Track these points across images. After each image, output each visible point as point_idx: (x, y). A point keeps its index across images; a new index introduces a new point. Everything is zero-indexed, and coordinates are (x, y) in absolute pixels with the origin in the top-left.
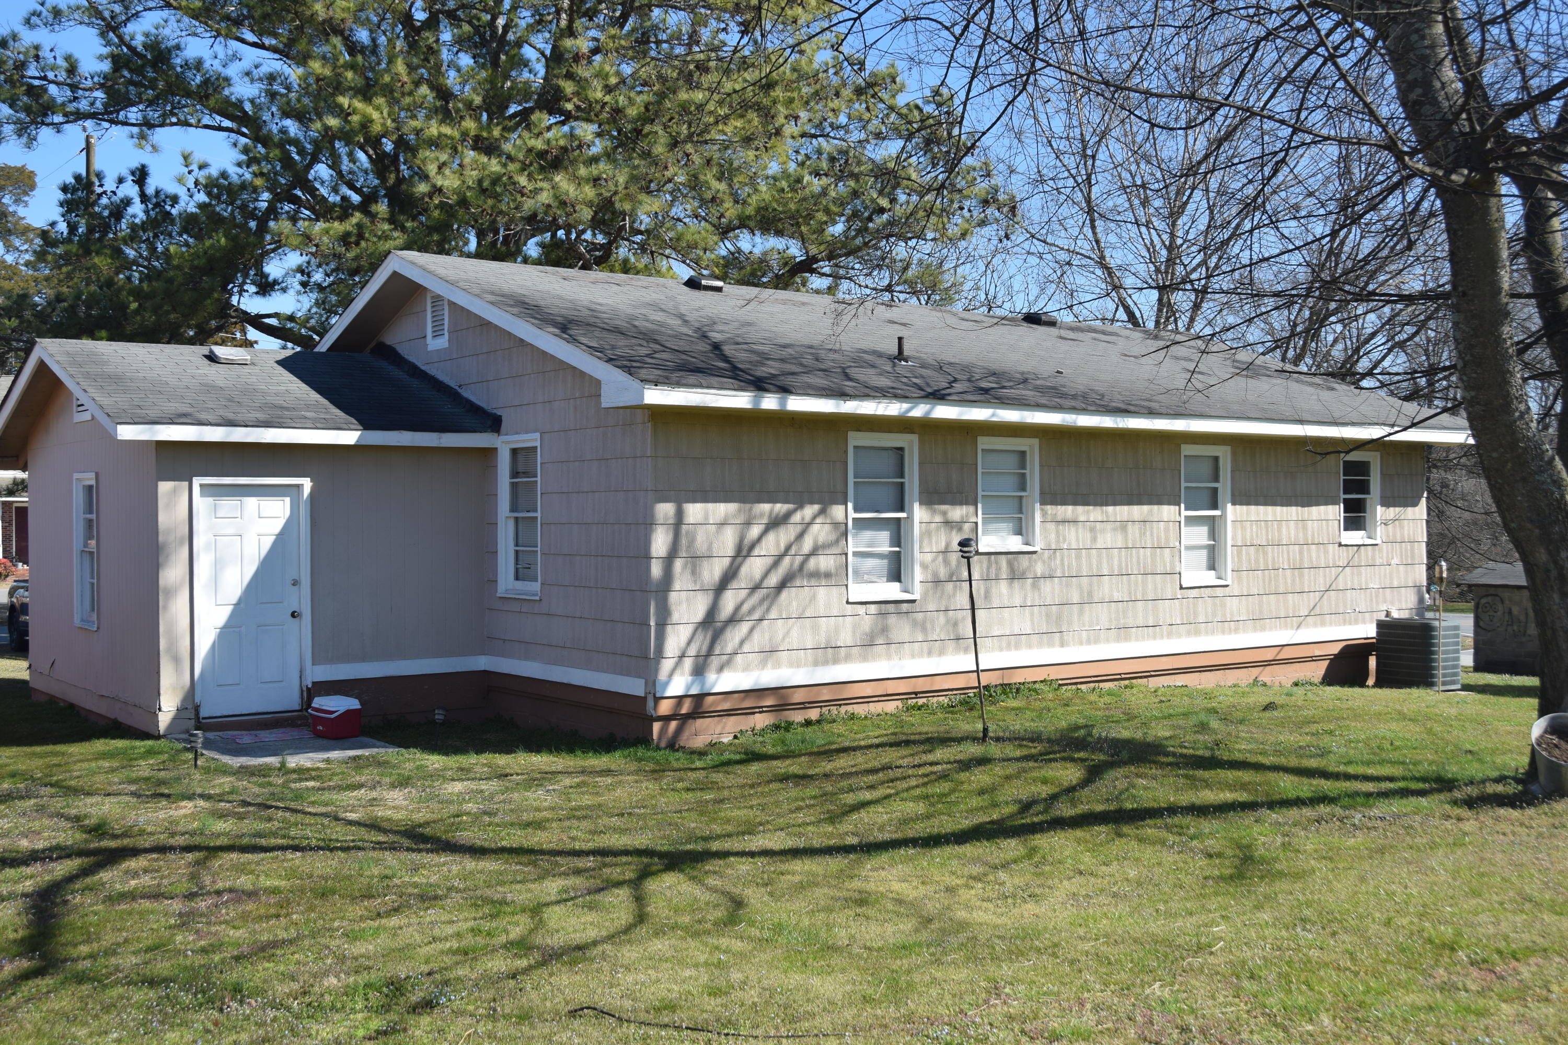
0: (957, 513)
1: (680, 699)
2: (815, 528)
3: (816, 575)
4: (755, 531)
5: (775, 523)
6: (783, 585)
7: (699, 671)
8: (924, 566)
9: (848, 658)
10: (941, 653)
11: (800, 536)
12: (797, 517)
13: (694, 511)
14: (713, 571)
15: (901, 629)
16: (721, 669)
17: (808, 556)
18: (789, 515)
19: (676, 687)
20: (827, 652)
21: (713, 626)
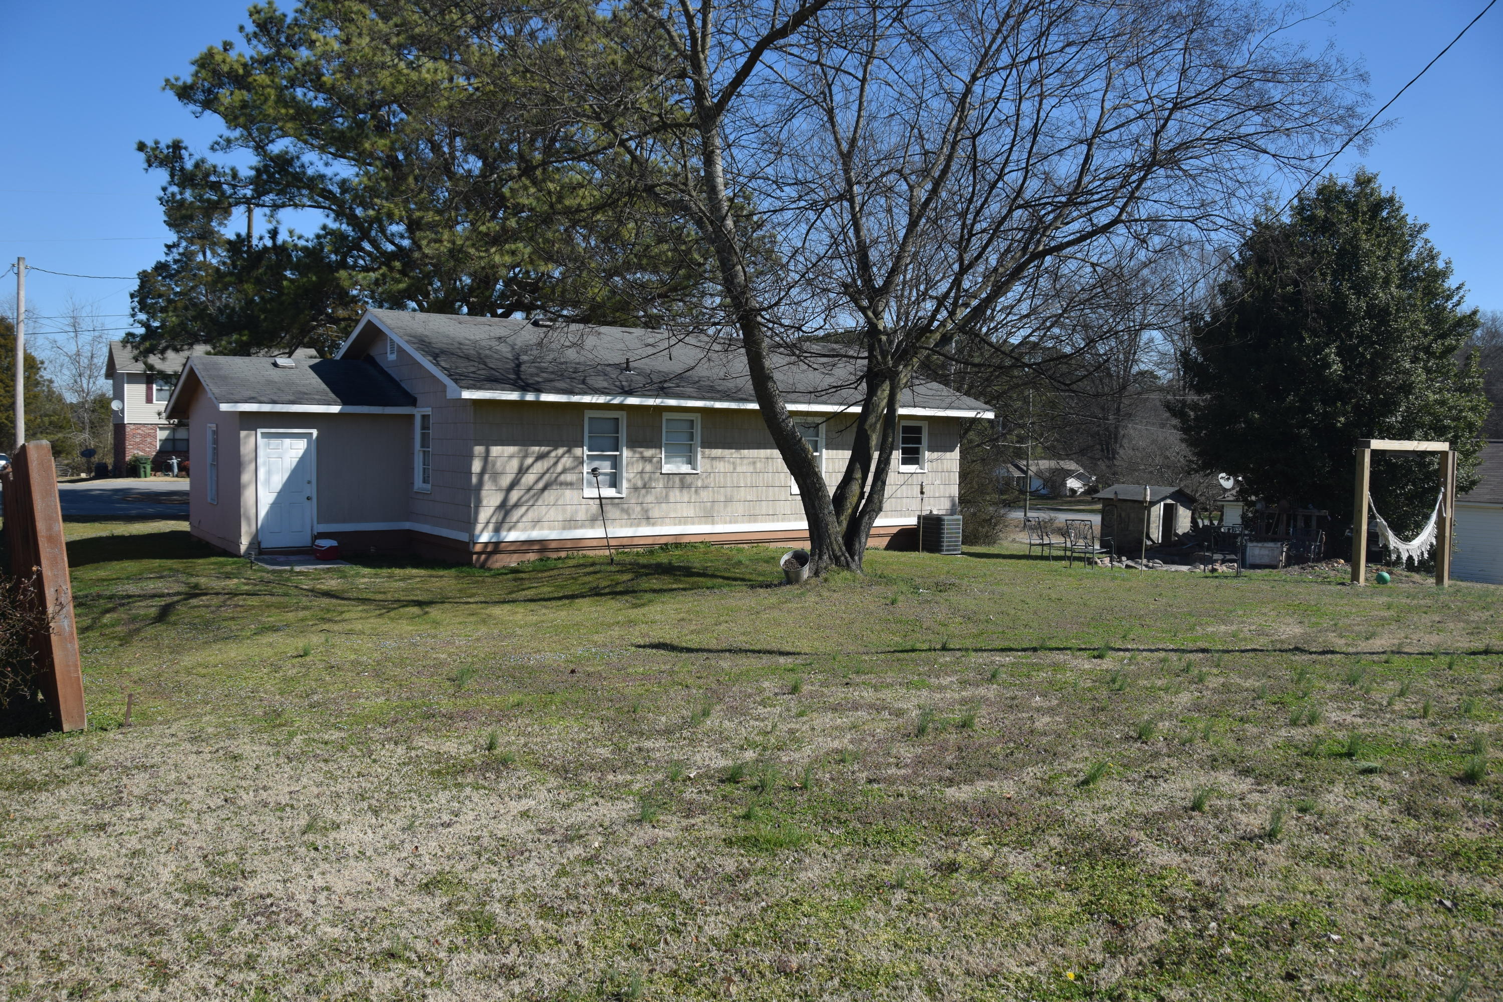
0: (648, 453)
1: (486, 544)
2: (564, 460)
3: (561, 484)
4: (529, 461)
5: (541, 457)
6: (545, 488)
7: (497, 530)
8: (629, 480)
9: (582, 527)
10: (638, 525)
11: (556, 463)
12: (553, 454)
13: (495, 450)
14: (506, 481)
15: (613, 512)
16: (510, 529)
17: (560, 474)
18: (549, 453)
19: (484, 538)
20: (570, 523)
21: (505, 508)
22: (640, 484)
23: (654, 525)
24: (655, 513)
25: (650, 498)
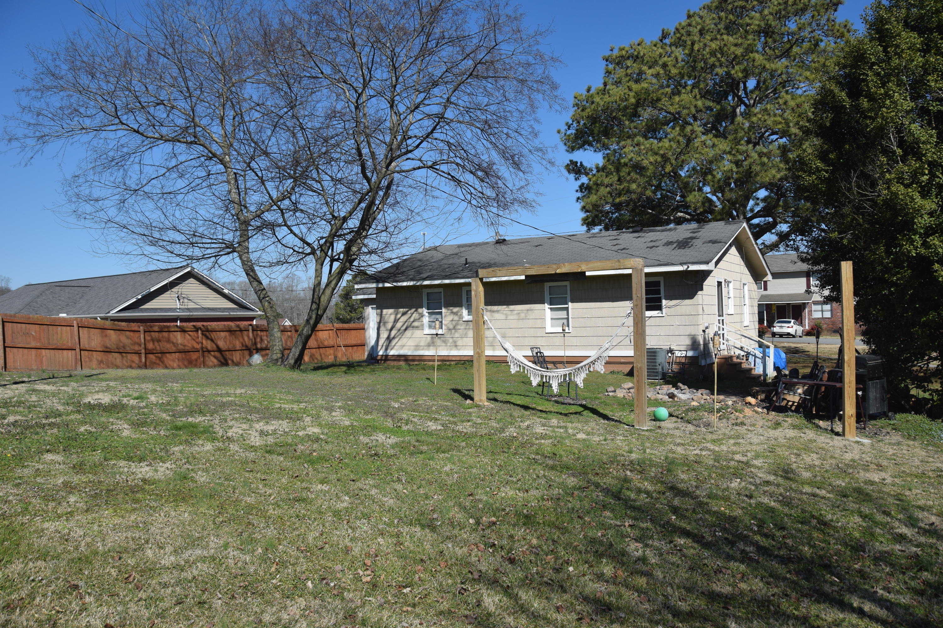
0: (455, 310)
1: (382, 355)
2: (414, 315)
3: (413, 327)
4: (399, 316)
5: (404, 314)
6: (406, 329)
7: (386, 349)
8: (446, 325)
9: (423, 349)
10: (451, 350)
11: (410, 317)
12: (409, 312)
13: (385, 311)
14: (389, 326)
15: (438, 341)
16: (391, 349)
17: (413, 322)
18: (407, 311)
19: (381, 353)
20: (417, 347)
21: (389, 339)
22: (451, 327)
23: (459, 350)
24: (459, 343)
25: (457, 335)
